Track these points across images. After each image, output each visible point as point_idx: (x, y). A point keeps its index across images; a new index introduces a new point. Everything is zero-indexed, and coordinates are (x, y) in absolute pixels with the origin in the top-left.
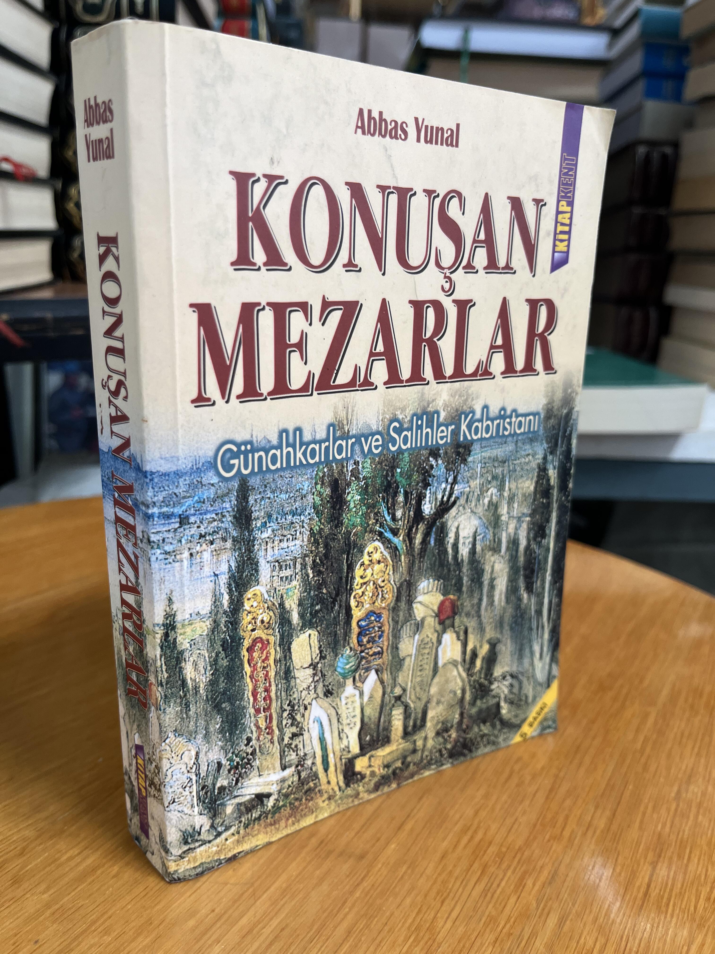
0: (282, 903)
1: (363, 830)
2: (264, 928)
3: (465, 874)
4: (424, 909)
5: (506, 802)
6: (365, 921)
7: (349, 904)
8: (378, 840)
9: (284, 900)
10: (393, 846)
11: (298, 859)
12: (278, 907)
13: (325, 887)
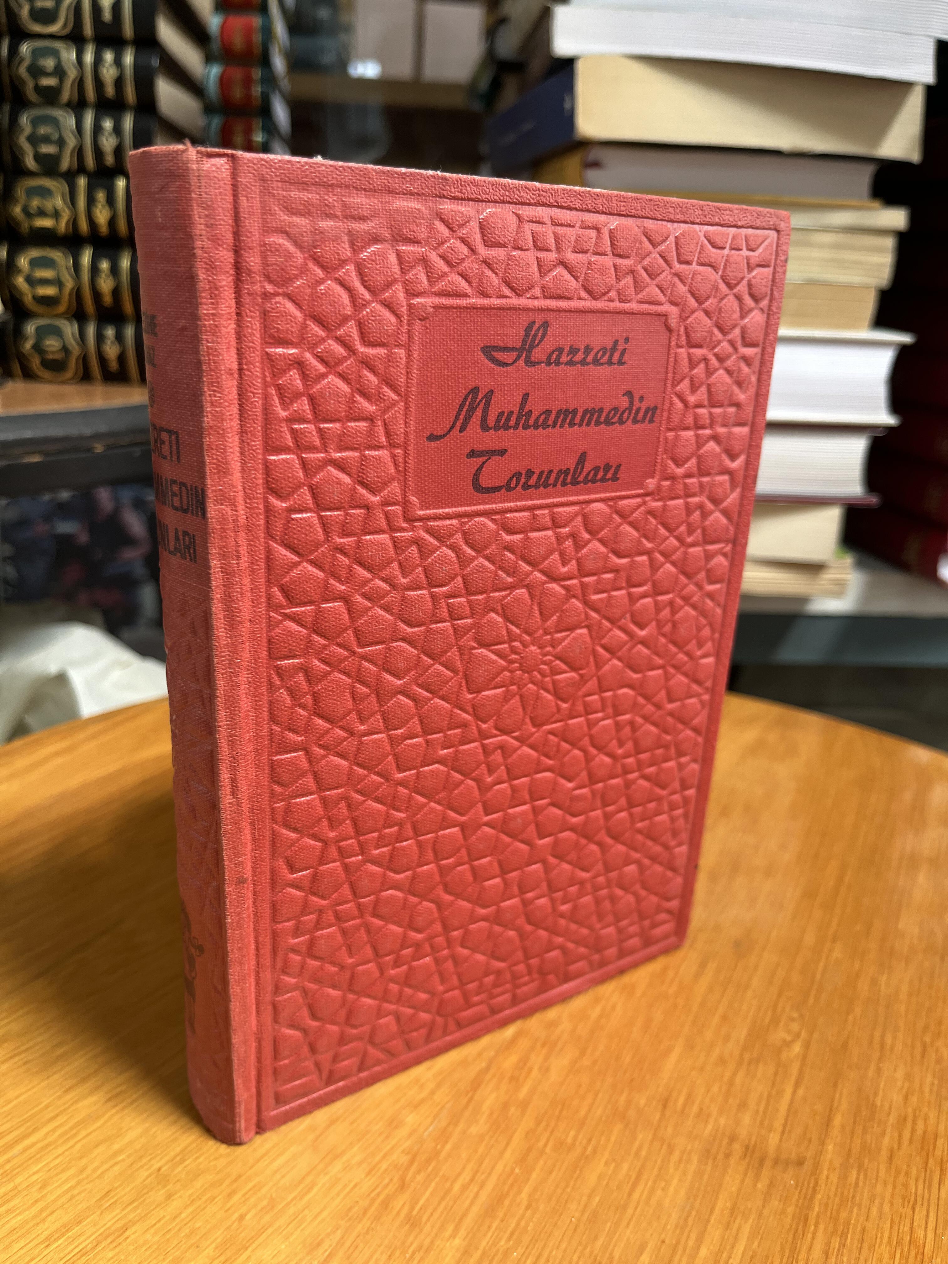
0: (736, 1226)
1: (787, 1129)
2: (730, 1257)
3: (923, 1174)
4: (897, 1220)
5: (933, 1084)
6: (838, 1240)
7: (812, 1220)
8: (810, 1141)
9: (738, 1221)
10: (830, 1147)
11: (730, 1171)
12: (734, 1231)
13: (775, 1204)
